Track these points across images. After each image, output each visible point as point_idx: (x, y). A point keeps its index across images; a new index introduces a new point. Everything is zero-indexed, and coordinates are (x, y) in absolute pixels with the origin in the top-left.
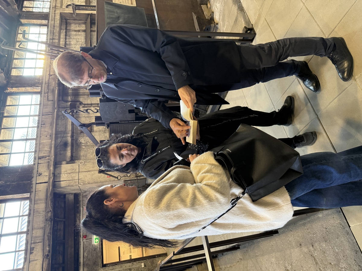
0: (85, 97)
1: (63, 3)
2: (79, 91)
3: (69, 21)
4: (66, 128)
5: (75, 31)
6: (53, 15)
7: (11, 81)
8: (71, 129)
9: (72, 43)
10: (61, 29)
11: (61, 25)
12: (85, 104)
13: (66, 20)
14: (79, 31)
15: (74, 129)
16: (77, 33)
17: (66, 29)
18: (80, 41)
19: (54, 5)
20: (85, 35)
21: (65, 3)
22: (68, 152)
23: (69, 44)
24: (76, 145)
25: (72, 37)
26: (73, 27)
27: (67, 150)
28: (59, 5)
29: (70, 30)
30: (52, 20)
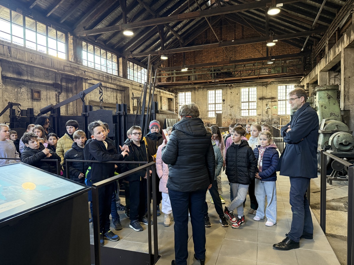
0: (65, 97)
1: (134, 90)
2: (70, 93)
3: (123, 93)
4: (36, 77)
5: (117, 96)
6: (127, 82)
7: (78, 40)
8: (35, 80)
9: (108, 93)
10: (117, 85)
11: (120, 86)
12: (59, 96)
13: (124, 91)
14: (117, 99)
15: (35, 83)
16: (115, 98)
17: (118, 90)
18: (110, 99)
19: (134, 84)
20: (114, 103)
21: (134, 92)
22: (11, 74)
23: (107, 90)
24: (18, 83)
25: (112, 93)
26: (119, 95)
27: (13, 74)
28: (133, 87)
29: (117, 92)
30: (124, 80)
